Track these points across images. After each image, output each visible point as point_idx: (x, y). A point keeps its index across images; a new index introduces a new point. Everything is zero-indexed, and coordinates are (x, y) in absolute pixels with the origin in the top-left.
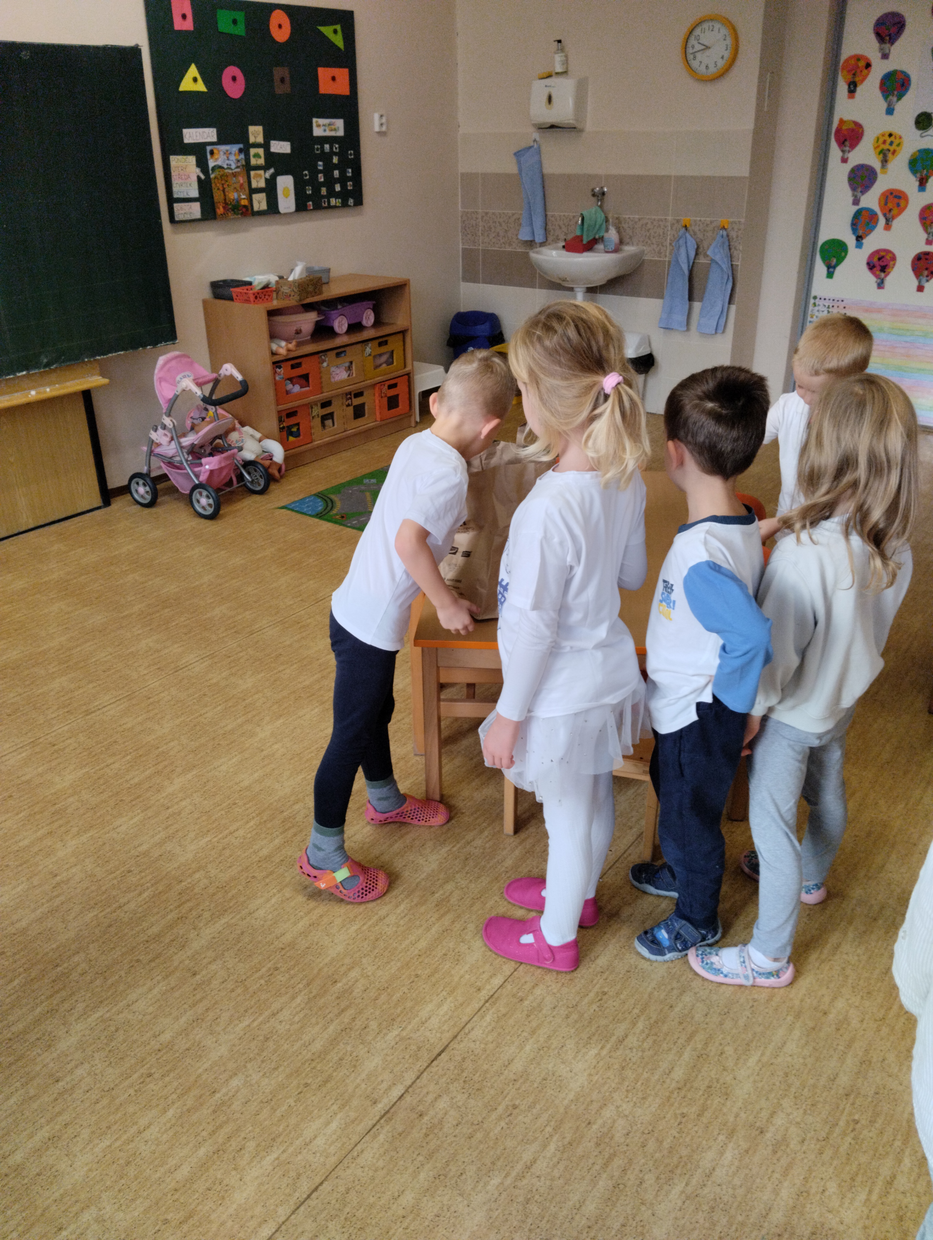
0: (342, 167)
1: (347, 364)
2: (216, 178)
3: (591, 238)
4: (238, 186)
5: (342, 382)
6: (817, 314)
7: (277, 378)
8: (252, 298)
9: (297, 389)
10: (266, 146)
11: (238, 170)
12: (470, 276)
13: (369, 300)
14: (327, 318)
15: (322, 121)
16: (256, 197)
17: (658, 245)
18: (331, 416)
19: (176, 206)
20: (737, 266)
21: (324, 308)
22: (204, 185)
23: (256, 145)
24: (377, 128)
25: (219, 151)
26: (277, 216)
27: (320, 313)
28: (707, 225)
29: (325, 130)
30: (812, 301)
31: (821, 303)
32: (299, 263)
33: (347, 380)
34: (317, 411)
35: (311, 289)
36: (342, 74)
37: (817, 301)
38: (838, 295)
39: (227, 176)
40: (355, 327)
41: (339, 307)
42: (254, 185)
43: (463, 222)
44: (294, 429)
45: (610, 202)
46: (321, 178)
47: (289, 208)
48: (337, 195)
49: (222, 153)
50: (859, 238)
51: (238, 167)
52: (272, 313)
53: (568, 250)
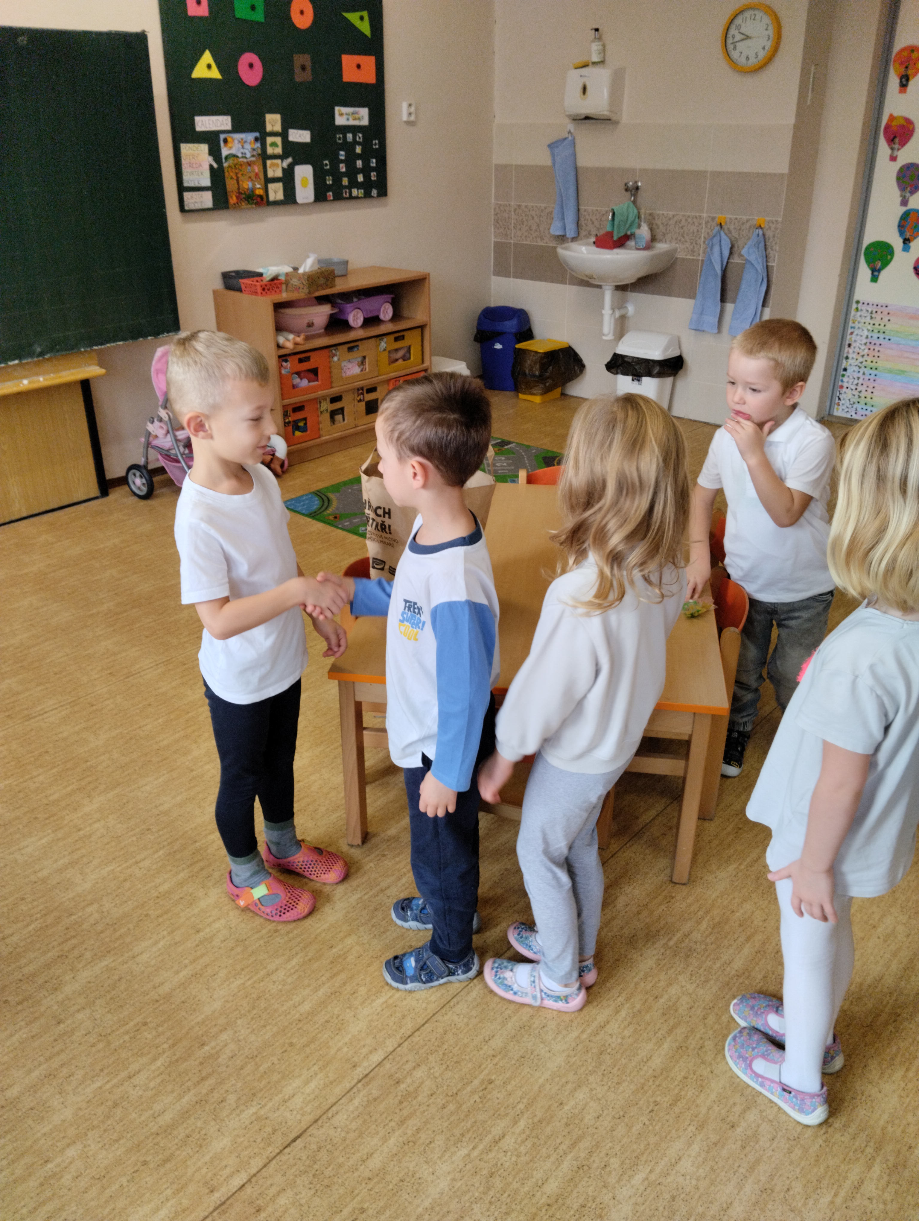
0: (364, 156)
1: (360, 359)
2: (229, 166)
3: (622, 234)
4: (253, 175)
5: (354, 377)
6: (859, 319)
7: (283, 372)
8: (259, 290)
9: (304, 383)
10: (284, 135)
11: (253, 159)
12: (501, 270)
13: (387, 293)
14: (341, 311)
15: (345, 110)
16: (271, 187)
17: (692, 243)
18: (341, 411)
19: (187, 195)
20: (773, 267)
21: (339, 301)
22: (217, 175)
23: (274, 134)
24: (405, 118)
25: (233, 139)
26: (293, 206)
27: (334, 305)
28: (743, 224)
29: (348, 119)
30: (854, 306)
31: (864, 308)
32: (311, 255)
33: (358, 375)
34: (326, 406)
35: (322, 281)
36: (368, 62)
37: (860, 306)
38: (881, 301)
39: (241, 165)
40: (371, 321)
41: (355, 300)
42: (270, 174)
43: (496, 214)
44: (301, 424)
45: (644, 197)
46: (343, 168)
47: (307, 198)
48: (359, 186)
49: (236, 142)
50: (906, 241)
51: (253, 156)
52: (278, 307)
53: (598, 246)
